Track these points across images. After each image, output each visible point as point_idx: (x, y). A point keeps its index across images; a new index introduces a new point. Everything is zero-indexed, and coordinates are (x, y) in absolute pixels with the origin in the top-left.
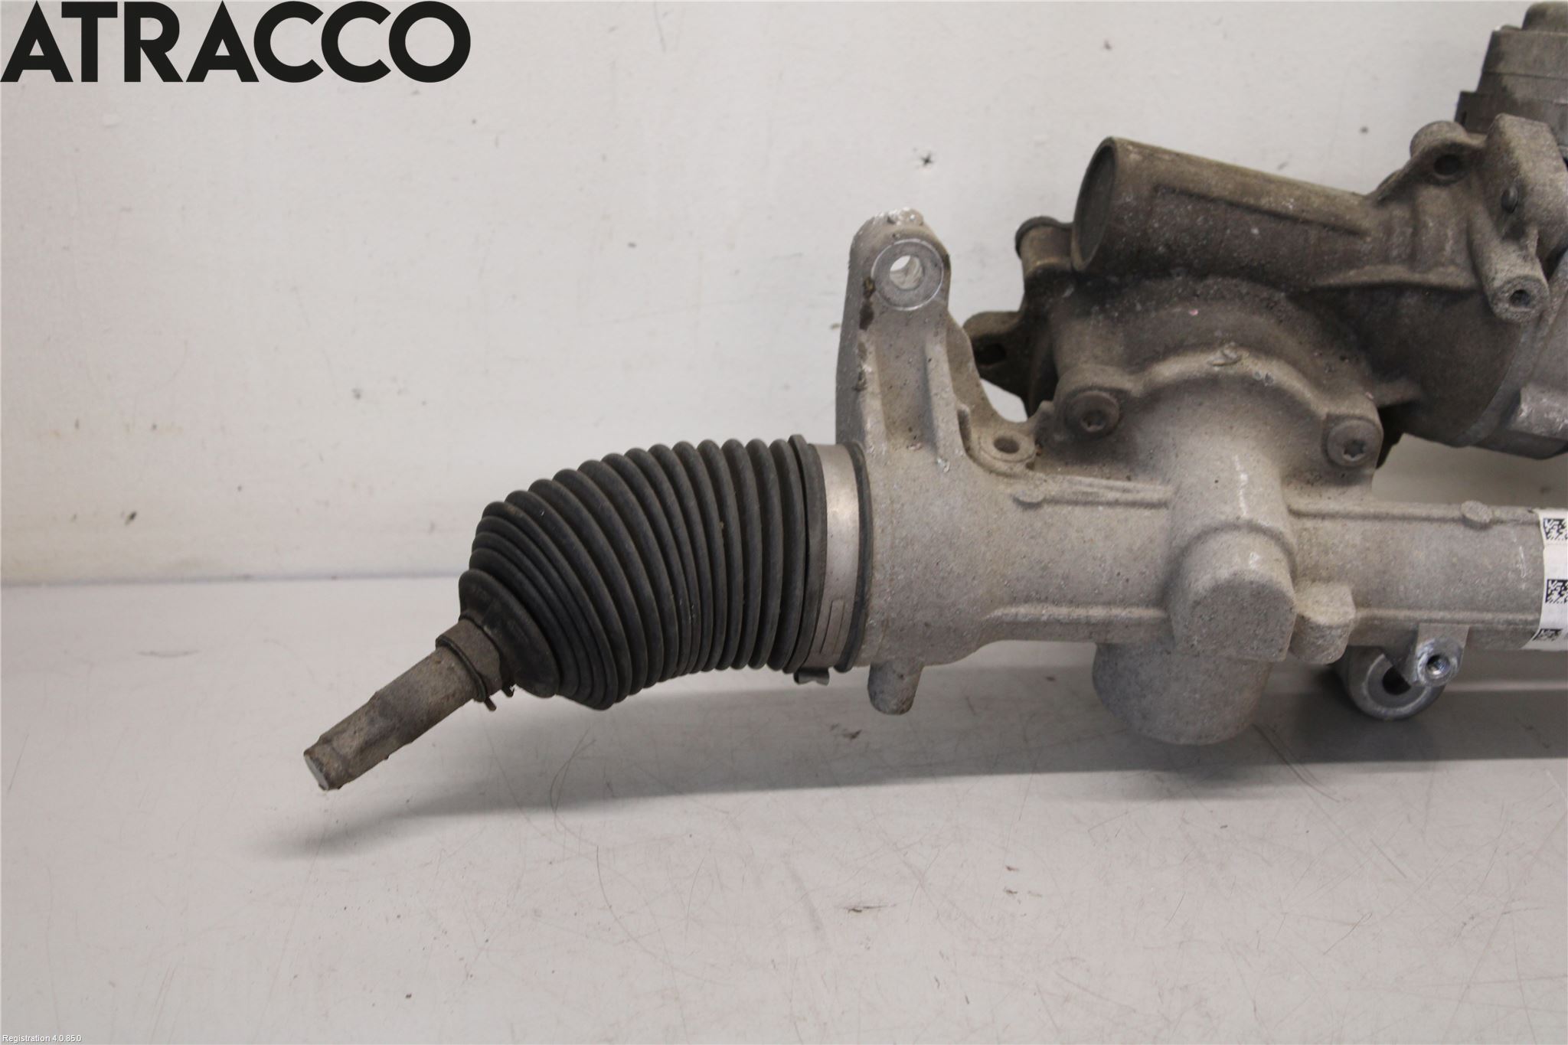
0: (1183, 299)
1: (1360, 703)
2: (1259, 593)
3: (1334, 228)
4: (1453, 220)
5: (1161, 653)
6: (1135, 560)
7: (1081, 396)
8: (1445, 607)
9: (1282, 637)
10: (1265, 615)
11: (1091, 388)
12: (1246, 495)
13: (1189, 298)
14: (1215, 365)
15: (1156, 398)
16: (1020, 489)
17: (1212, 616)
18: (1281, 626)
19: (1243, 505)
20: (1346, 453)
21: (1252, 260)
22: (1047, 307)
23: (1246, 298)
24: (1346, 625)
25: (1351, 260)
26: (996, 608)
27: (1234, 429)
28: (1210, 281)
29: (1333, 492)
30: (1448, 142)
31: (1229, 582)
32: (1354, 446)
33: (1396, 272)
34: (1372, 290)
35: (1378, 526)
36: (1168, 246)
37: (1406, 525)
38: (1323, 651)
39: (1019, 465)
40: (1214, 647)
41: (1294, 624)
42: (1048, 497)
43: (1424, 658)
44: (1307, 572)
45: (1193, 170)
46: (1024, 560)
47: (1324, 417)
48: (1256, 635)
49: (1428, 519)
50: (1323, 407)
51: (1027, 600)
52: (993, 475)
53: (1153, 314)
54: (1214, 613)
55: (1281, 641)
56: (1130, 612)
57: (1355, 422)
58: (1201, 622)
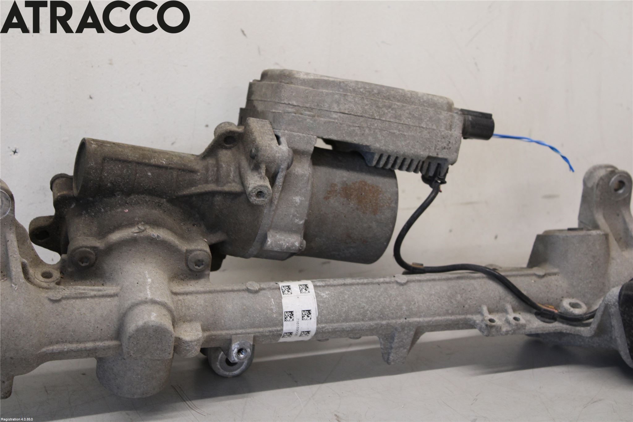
0: (121, 205)
1: (217, 371)
2: (157, 330)
3: (183, 170)
4: (233, 163)
5: (121, 359)
6: (104, 320)
7: (77, 251)
8: (243, 328)
9: (169, 348)
10: (161, 339)
11: (81, 247)
12: (150, 288)
13: (125, 204)
14: (135, 233)
15: (111, 249)
16: (52, 294)
17: (138, 342)
18: (168, 343)
19: (148, 292)
20: (196, 265)
21: (150, 186)
22: (65, 213)
23: (149, 203)
24: (198, 340)
25: (192, 183)
26: (43, 347)
27: (146, 259)
28: (132, 197)
29: (193, 282)
30: (228, 131)
31: (143, 326)
32: (199, 262)
33: (212, 187)
34: (201, 195)
35: (211, 296)
36: (111, 183)
37: (223, 294)
38: (190, 352)
39: (52, 283)
40: (140, 355)
41: (174, 342)
42: (64, 297)
43: (236, 350)
44: (181, 319)
45: (120, 149)
46: (54, 325)
47: (185, 251)
48: (158, 348)
49: (233, 291)
50: (184, 247)
51: (57, 342)
52: (41, 289)
53: (109, 212)
54: (139, 340)
55: (169, 350)
56: (104, 343)
57: (198, 252)
58: (133, 345)
